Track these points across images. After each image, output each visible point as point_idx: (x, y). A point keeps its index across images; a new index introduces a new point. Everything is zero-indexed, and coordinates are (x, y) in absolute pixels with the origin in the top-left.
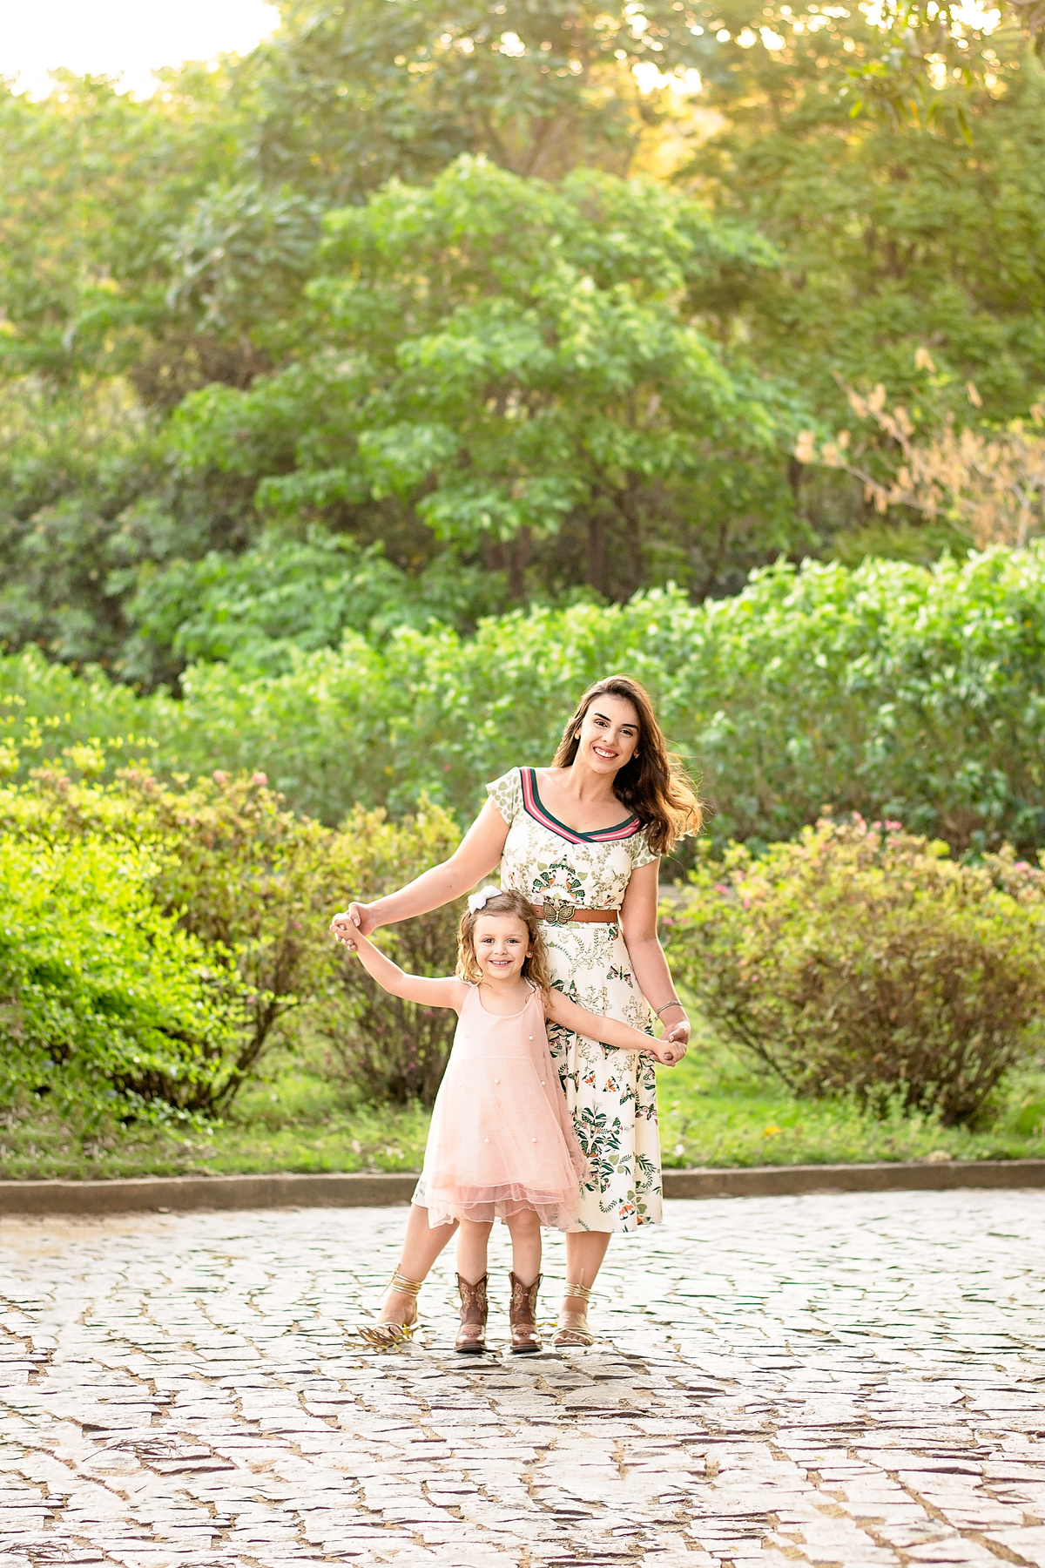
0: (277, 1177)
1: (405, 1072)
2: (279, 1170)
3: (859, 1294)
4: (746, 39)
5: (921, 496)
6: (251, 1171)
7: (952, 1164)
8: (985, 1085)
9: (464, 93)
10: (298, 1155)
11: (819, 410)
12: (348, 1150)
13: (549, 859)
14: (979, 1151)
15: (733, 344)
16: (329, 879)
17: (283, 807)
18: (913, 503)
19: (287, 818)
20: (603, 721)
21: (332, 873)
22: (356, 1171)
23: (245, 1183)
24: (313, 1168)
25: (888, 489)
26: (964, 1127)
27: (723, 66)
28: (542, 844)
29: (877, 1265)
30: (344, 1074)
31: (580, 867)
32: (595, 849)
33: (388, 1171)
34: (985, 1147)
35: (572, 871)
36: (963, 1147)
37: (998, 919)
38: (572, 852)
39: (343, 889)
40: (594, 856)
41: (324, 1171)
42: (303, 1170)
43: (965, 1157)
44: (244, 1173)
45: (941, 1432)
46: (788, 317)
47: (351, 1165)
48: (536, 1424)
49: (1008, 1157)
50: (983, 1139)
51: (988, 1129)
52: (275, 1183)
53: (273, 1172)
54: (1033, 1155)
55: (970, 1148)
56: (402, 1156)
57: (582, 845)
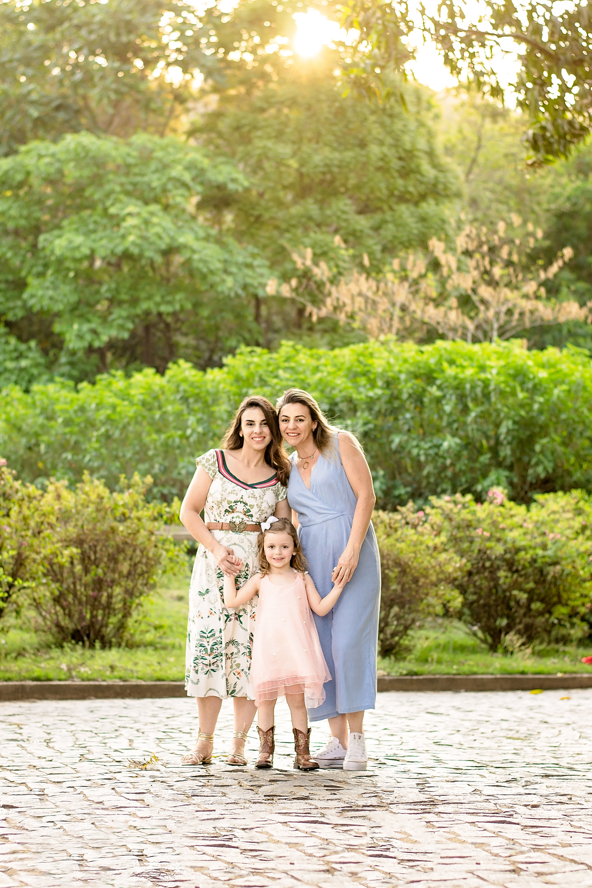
0: (23, 683)
1: (79, 628)
2: (24, 679)
3: (377, 742)
4: (234, 56)
5: (338, 312)
6: (9, 679)
7: (387, 678)
8: (400, 634)
9: (75, 86)
10: (33, 672)
11: (273, 265)
12: (61, 669)
13: (233, 498)
14: (400, 670)
15: (225, 227)
16: (42, 519)
17: (16, 478)
18: (334, 317)
19: (17, 484)
20: (251, 423)
21: (44, 515)
22: (66, 680)
23: (7, 686)
24: (43, 678)
25: (319, 309)
26: (393, 658)
27: (219, 71)
28: (229, 490)
29: (375, 728)
30: (46, 629)
31: (250, 501)
32: (257, 492)
33: (83, 680)
34: (403, 669)
35: (246, 504)
36: (392, 668)
37: (408, 542)
38: (246, 494)
39: (49, 524)
40: (257, 496)
41: (49, 680)
42: (37, 679)
43: (393, 674)
44: (6, 681)
45: (479, 805)
46: (256, 213)
47: (63, 677)
48: (255, 803)
49: (416, 674)
50: (402, 664)
51: (404, 659)
52: (23, 687)
53: (21, 680)
54: (430, 673)
55: (395, 669)
56: (90, 672)
57: (251, 490)
